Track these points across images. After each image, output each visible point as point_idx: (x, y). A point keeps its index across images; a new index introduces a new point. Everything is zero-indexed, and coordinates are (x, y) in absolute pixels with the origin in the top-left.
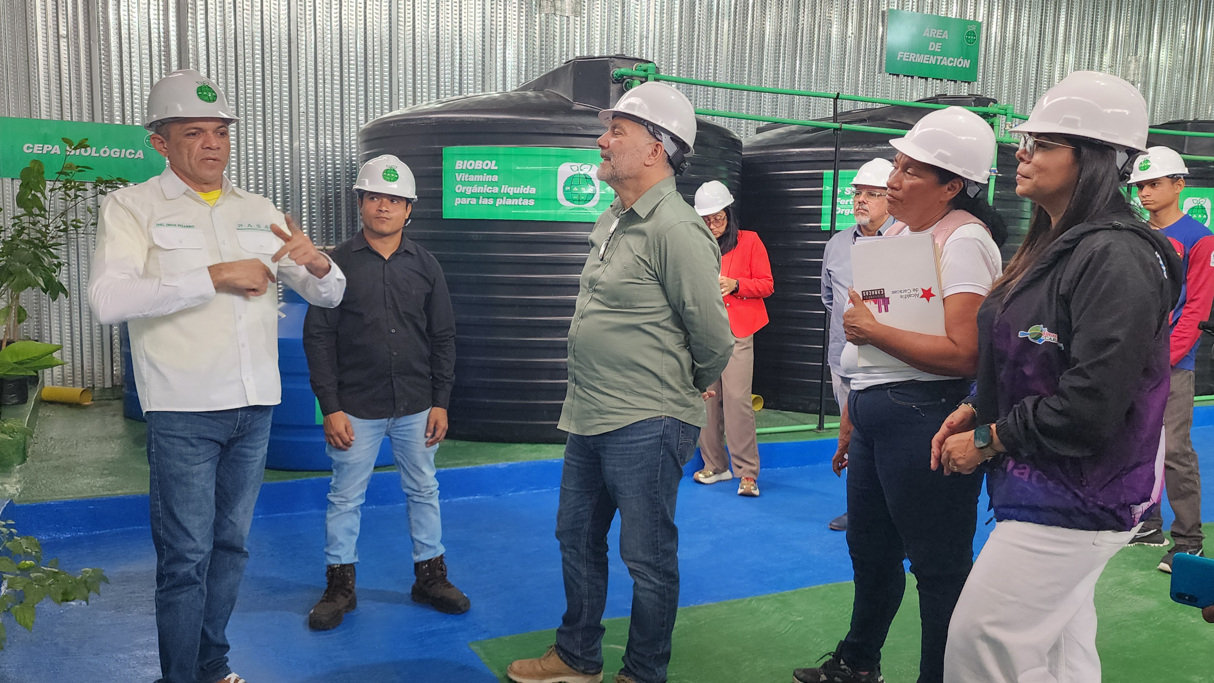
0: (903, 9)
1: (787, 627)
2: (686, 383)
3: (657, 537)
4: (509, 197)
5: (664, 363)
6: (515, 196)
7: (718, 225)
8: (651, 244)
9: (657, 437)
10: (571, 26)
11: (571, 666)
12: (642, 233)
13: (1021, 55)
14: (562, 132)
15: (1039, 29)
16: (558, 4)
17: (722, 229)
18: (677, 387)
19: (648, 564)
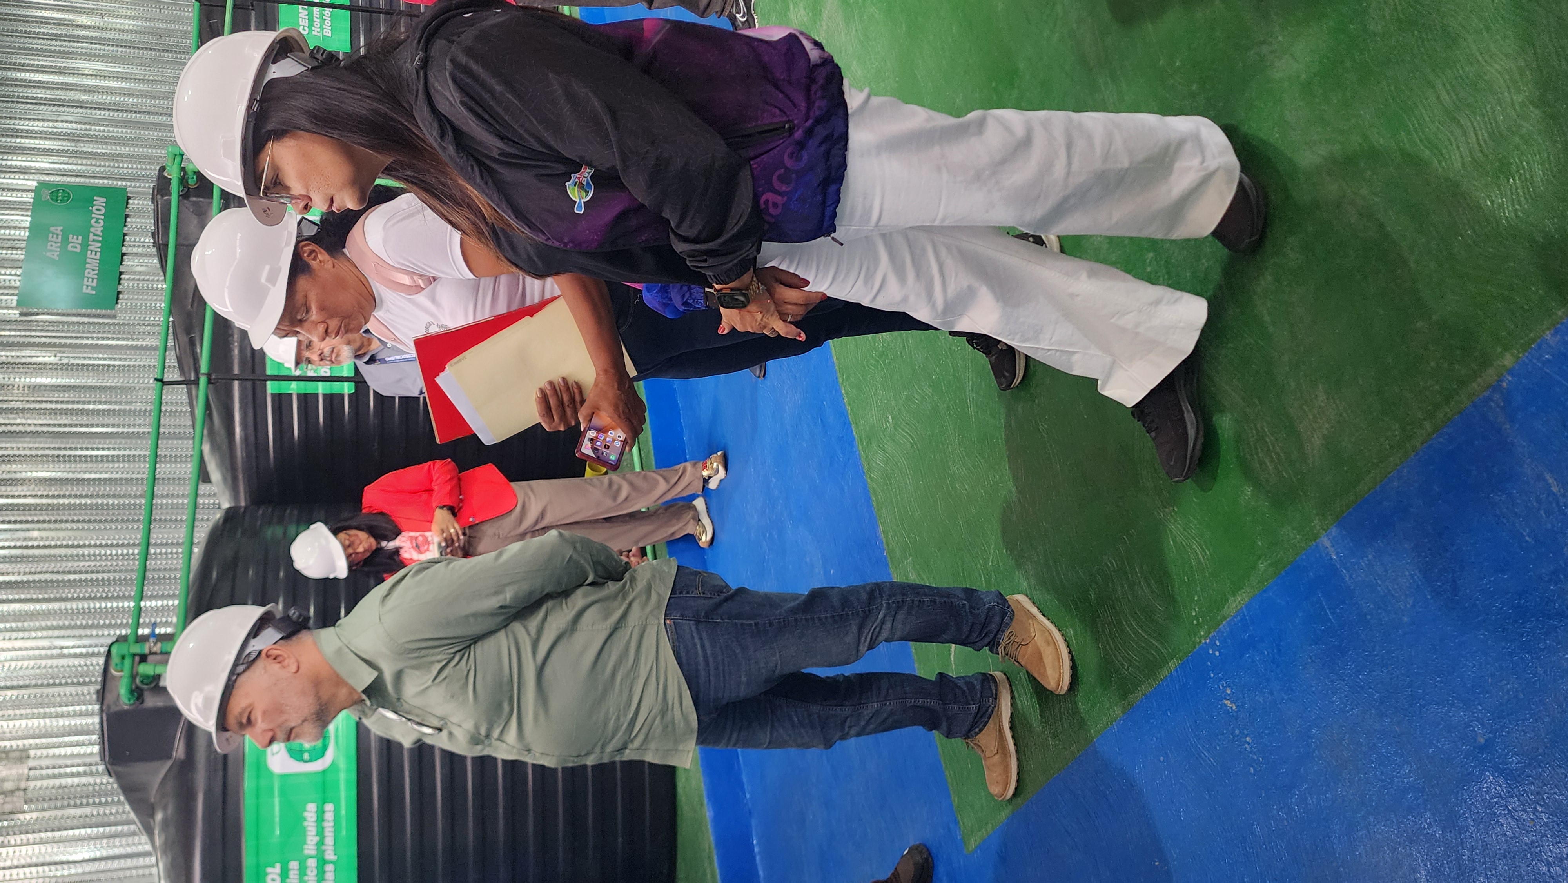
0: (15, 288)
1: (904, 436)
2: (619, 592)
3: (826, 618)
4: (321, 843)
5: (590, 628)
6: (321, 833)
7: (357, 542)
8: (414, 662)
9: (697, 629)
10: (44, 763)
11: (990, 716)
12: (398, 676)
13: (86, 130)
14: (221, 773)
15: (47, 107)
16: (9, 786)
17: (362, 535)
18: (624, 606)
19: (861, 627)
